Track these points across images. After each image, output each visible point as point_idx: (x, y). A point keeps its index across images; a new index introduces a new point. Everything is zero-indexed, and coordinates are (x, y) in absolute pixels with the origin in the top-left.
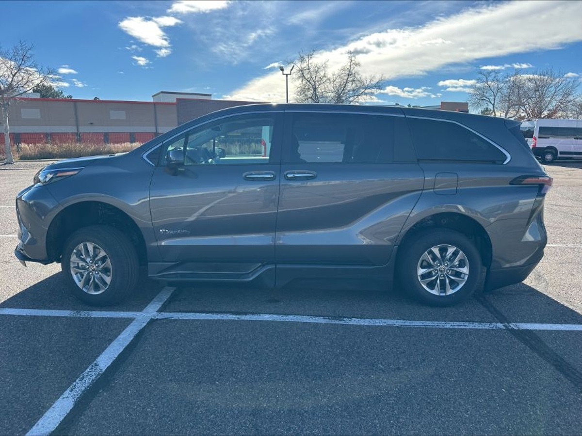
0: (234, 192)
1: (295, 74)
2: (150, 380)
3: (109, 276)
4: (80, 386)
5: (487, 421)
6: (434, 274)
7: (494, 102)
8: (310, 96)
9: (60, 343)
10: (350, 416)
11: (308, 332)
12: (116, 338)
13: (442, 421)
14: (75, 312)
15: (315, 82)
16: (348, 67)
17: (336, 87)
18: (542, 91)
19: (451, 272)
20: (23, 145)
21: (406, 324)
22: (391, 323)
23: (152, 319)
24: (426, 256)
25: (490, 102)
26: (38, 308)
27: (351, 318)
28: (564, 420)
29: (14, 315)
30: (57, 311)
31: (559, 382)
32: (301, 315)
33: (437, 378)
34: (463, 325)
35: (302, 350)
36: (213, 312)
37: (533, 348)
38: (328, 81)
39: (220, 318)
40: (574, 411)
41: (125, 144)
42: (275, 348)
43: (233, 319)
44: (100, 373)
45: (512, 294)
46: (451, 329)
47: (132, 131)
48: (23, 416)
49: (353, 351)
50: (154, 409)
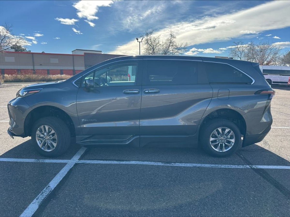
0: (116, 99)
1: (143, 42)
2: (77, 194)
3: (55, 143)
4: (41, 197)
5: (244, 213)
6: (218, 141)
7: (241, 57)
8: (151, 53)
9: (30, 176)
10: (177, 211)
11: (154, 170)
12: (58, 173)
13: (222, 213)
14: (37, 160)
15: (153, 46)
16: (170, 39)
17: (164, 49)
18: (264, 52)
19: (226, 140)
20: (6, 75)
21: (202, 166)
22: (195, 165)
23: (76, 163)
24: (215, 132)
25: (239, 57)
26: (17, 158)
27: (175, 163)
28: (281, 213)
29: (6, 161)
30: (28, 159)
31: (278, 194)
32: (150, 161)
33: (219, 192)
34: (230, 166)
35: (152, 179)
36: (106, 160)
37: (264, 177)
38: (160, 46)
39: (110, 163)
40: (285, 208)
41: (58, 75)
42: (139, 178)
43: (117, 163)
44: (51, 190)
45: (253, 151)
46: (224, 168)
47: (61, 69)
48: (13, 213)
49: (177, 179)
50: (79, 208)
